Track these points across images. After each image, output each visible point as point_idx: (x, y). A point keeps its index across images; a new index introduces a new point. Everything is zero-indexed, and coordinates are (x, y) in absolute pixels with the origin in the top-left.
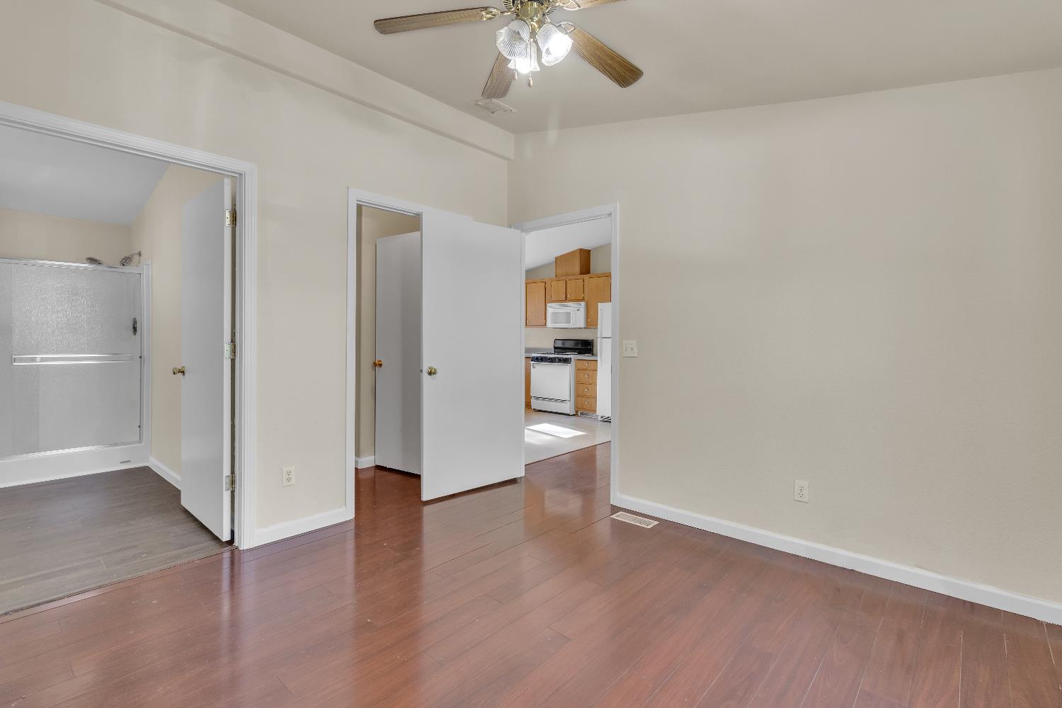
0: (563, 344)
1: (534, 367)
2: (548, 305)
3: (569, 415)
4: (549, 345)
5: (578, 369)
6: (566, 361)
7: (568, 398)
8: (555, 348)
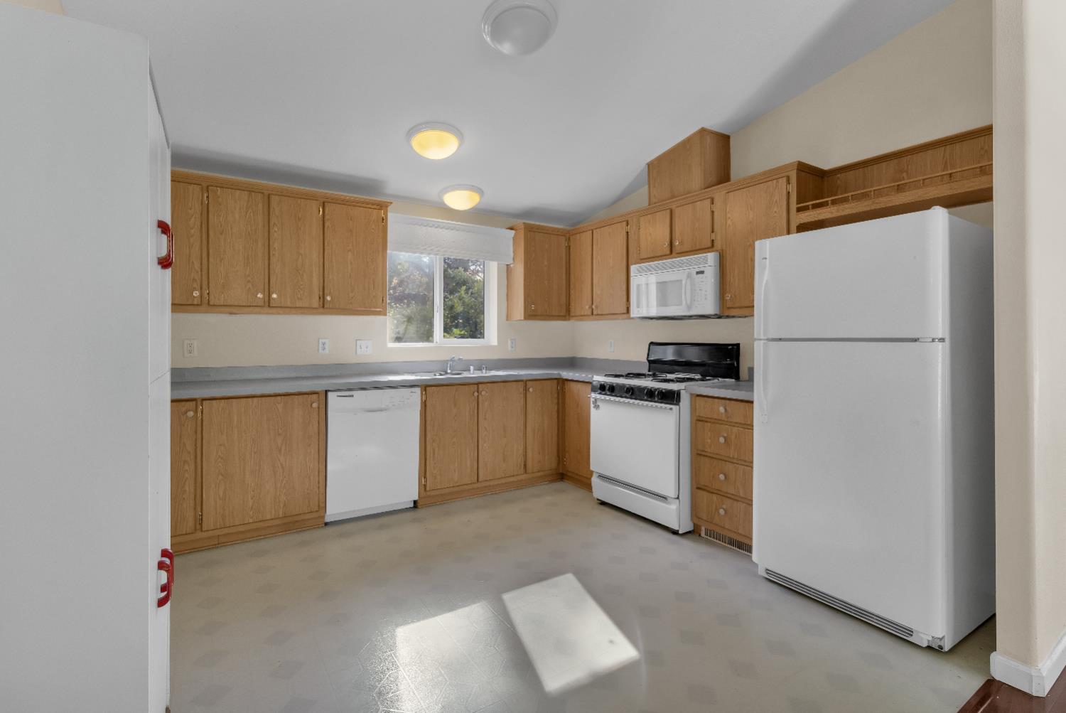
0: (679, 353)
1: (597, 407)
2: (633, 268)
3: (675, 533)
4: (637, 355)
5: (698, 421)
6: (670, 398)
7: (670, 491)
8: (650, 362)
